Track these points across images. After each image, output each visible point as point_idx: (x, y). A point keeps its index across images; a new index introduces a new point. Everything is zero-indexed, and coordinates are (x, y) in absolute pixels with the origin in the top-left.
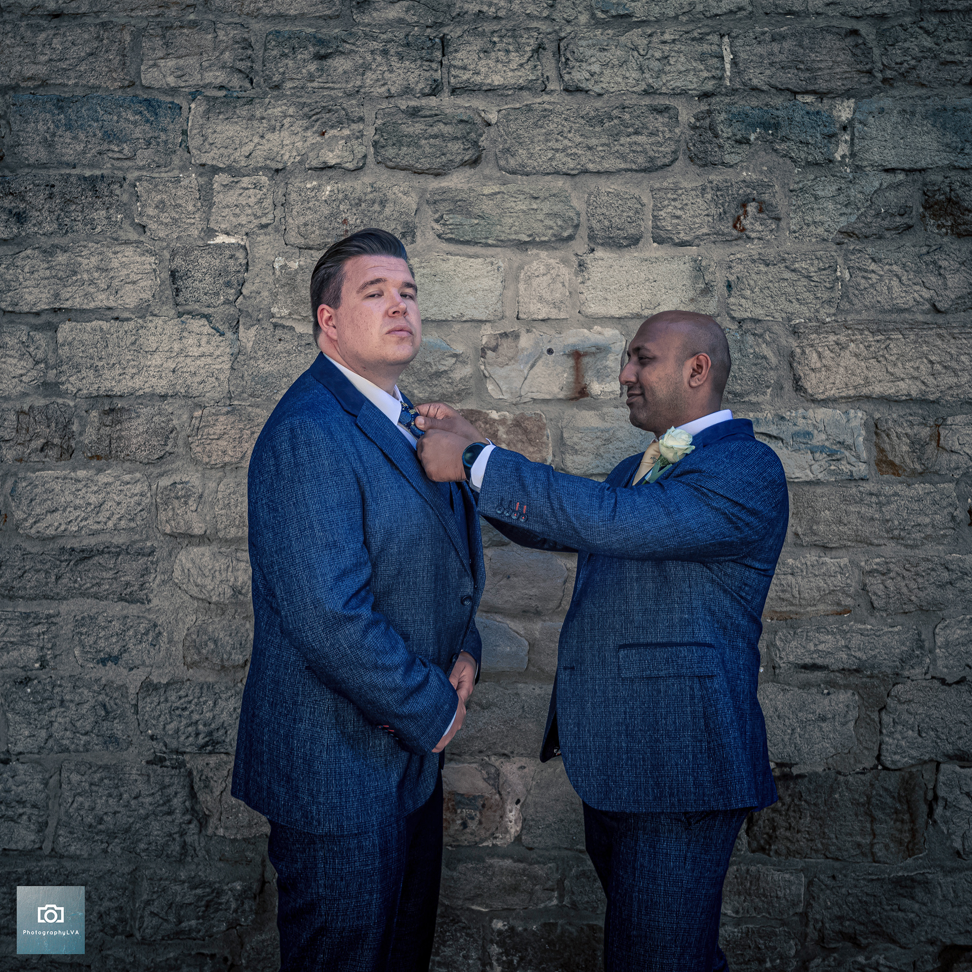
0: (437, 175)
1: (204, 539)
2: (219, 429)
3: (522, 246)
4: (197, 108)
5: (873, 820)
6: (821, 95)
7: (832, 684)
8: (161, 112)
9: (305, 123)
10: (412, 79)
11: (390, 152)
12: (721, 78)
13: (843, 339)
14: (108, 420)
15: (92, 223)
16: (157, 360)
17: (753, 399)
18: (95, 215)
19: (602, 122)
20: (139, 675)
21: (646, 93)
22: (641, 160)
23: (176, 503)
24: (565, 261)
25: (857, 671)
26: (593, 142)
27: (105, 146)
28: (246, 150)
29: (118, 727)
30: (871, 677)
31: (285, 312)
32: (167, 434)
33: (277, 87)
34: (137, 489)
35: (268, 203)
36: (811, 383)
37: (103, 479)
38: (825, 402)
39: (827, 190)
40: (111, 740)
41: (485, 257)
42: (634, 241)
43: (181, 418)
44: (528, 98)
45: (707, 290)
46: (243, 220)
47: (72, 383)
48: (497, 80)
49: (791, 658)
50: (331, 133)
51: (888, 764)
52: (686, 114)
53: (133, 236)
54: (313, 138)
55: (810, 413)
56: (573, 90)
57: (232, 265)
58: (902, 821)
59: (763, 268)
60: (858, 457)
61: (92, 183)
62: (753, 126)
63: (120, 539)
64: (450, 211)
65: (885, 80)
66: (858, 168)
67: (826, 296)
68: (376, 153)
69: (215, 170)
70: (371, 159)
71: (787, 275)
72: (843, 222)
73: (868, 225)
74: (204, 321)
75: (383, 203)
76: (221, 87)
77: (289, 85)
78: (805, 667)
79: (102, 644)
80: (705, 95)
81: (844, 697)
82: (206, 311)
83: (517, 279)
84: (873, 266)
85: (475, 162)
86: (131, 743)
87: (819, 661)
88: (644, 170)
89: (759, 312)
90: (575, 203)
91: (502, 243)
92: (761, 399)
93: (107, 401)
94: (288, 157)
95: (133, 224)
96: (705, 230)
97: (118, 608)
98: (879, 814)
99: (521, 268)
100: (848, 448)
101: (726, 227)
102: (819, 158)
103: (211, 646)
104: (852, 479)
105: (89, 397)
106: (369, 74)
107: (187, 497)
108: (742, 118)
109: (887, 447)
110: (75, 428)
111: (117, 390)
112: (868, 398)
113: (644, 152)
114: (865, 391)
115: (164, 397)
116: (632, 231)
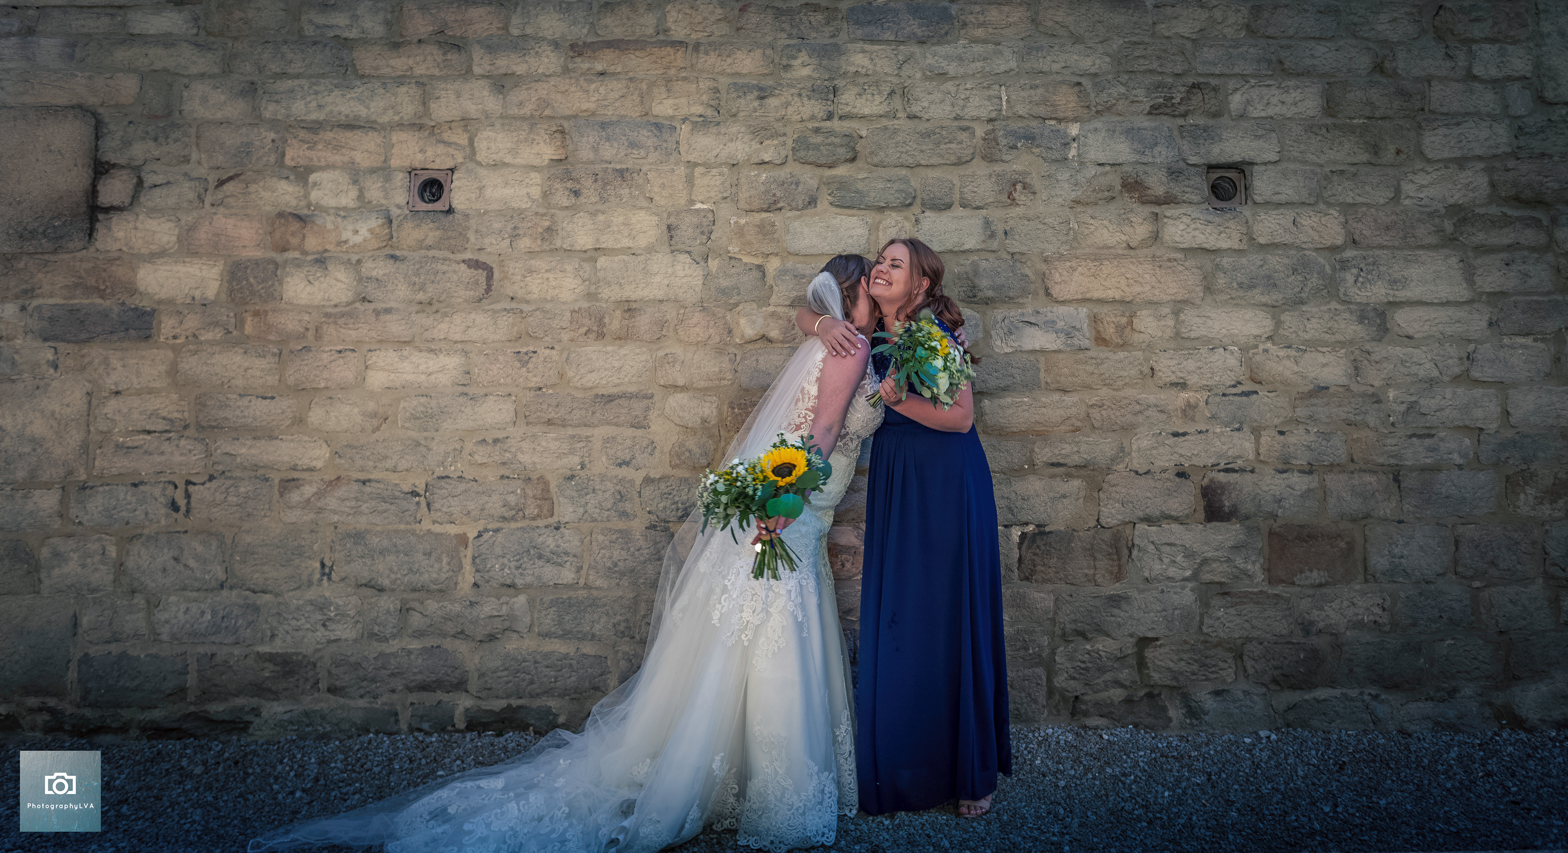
0: (830, 167)
1: (684, 389)
2: (694, 320)
3: (881, 209)
4: (686, 128)
5: (1095, 559)
6: (1059, 120)
7: (1070, 476)
8: (664, 130)
9: (751, 136)
10: (816, 111)
11: (802, 154)
12: (1000, 110)
13: (1074, 264)
14: (627, 315)
15: (620, 197)
16: (658, 279)
17: (1021, 301)
18: (622, 192)
19: (929, 136)
20: (642, 474)
21: (956, 119)
22: (953, 159)
23: (667, 366)
24: (906, 218)
25: (1084, 466)
26: (924, 147)
27: (630, 151)
28: (715, 153)
29: (628, 506)
30: (1093, 470)
31: (737, 249)
32: (662, 324)
33: (734, 115)
34: (644, 357)
35: (727, 184)
36: (1055, 291)
37: (623, 351)
38: (1063, 302)
39: (1064, 175)
40: (624, 514)
41: (858, 216)
42: (948, 206)
43: (671, 314)
44: (885, 122)
45: (993, 235)
46: (713, 194)
47: (606, 293)
48: (867, 111)
49: (1045, 459)
50: (766, 142)
51: (1104, 524)
52: (980, 131)
53: (645, 204)
54: (755, 145)
55: (1055, 309)
56: (912, 117)
57: (705, 222)
58: (1113, 560)
59: (1026, 222)
60: (1084, 336)
61: (621, 173)
62: (1019, 139)
63: (632, 389)
64: (838, 189)
65: (1097, 112)
66: (1082, 163)
67: (1064, 238)
68: (794, 155)
69: (696, 165)
70: (790, 158)
71: (1041, 226)
72: (1073, 195)
73: (1089, 197)
74: (687, 255)
75: (797, 184)
76: (701, 116)
77: (742, 114)
78: (1053, 465)
79: (619, 454)
80: (991, 120)
81: (1076, 483)
82: (688, 249)
83: (877, 229)
84: (1092, 221)
85: (853, 160)
86: (636, 516)
87: (1062, 461)
88: (954, 164)
89: (1024, 249)
90: (913, 184)
91: (868, 208)
92: (1025, 300)
93: (626, 304)
94: (740, 157)
95: (645, 197)
96: (991, 200)
97: (630, 432)
98: (1099, 556)
99: (880, 222)
100: (1078, 330)
101: (1004, 198)
102: (1059, 157)
103: (687, 454)
104: (1080, 349)
105: (616, 302)
106: (790, 108)
107: (674, 362)
108: (1013, 134)
109: (1101, 329)
110: (606, 320)
111: (633, 298)
112: (1090, 300)
113: (955, 153)
114: (1088, 296)
115: (661, 301)
116: (947, 200)
